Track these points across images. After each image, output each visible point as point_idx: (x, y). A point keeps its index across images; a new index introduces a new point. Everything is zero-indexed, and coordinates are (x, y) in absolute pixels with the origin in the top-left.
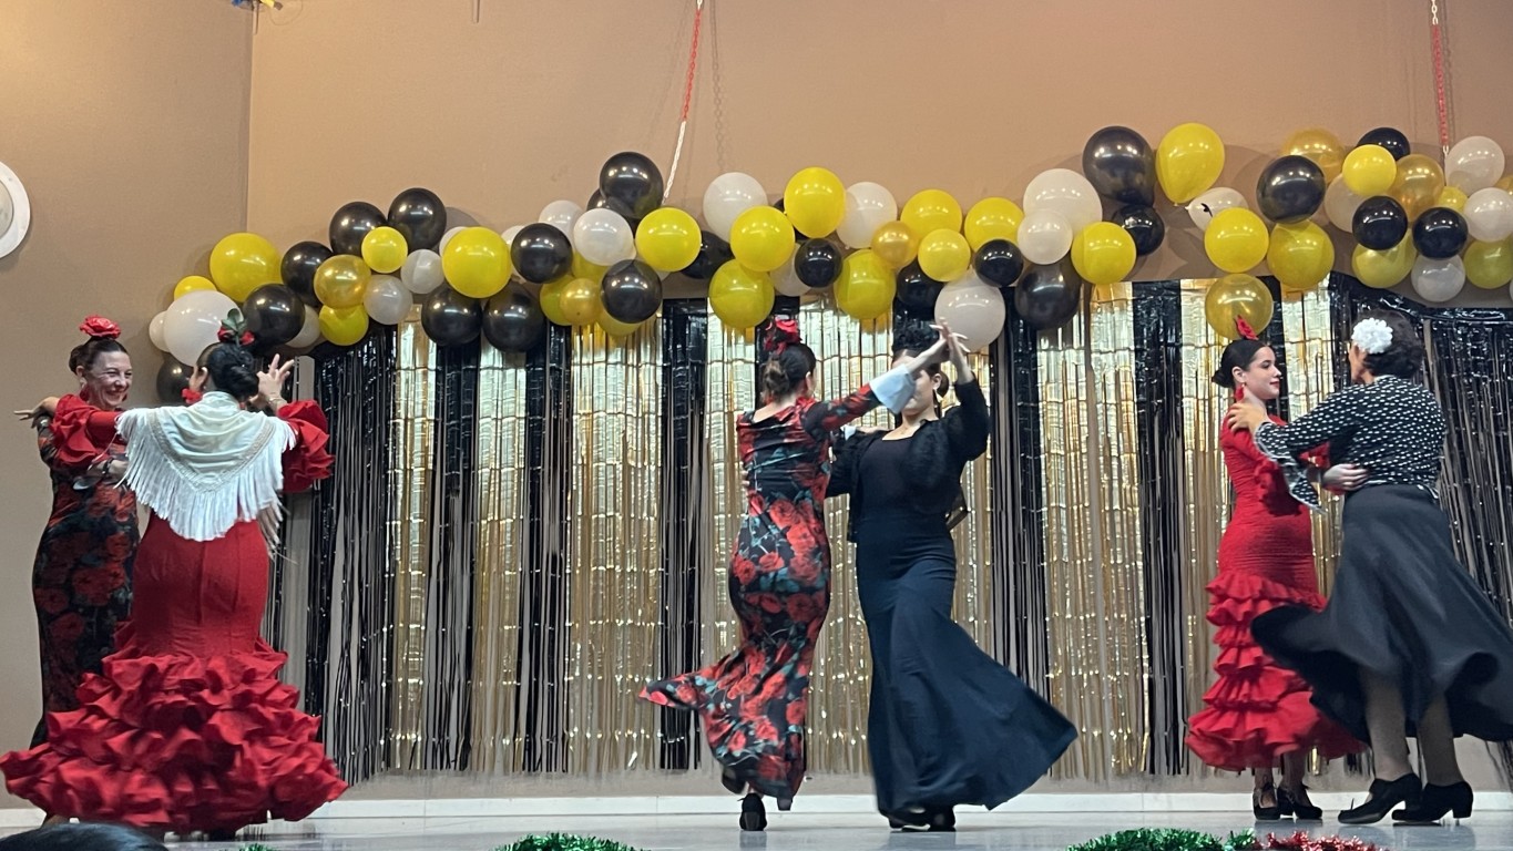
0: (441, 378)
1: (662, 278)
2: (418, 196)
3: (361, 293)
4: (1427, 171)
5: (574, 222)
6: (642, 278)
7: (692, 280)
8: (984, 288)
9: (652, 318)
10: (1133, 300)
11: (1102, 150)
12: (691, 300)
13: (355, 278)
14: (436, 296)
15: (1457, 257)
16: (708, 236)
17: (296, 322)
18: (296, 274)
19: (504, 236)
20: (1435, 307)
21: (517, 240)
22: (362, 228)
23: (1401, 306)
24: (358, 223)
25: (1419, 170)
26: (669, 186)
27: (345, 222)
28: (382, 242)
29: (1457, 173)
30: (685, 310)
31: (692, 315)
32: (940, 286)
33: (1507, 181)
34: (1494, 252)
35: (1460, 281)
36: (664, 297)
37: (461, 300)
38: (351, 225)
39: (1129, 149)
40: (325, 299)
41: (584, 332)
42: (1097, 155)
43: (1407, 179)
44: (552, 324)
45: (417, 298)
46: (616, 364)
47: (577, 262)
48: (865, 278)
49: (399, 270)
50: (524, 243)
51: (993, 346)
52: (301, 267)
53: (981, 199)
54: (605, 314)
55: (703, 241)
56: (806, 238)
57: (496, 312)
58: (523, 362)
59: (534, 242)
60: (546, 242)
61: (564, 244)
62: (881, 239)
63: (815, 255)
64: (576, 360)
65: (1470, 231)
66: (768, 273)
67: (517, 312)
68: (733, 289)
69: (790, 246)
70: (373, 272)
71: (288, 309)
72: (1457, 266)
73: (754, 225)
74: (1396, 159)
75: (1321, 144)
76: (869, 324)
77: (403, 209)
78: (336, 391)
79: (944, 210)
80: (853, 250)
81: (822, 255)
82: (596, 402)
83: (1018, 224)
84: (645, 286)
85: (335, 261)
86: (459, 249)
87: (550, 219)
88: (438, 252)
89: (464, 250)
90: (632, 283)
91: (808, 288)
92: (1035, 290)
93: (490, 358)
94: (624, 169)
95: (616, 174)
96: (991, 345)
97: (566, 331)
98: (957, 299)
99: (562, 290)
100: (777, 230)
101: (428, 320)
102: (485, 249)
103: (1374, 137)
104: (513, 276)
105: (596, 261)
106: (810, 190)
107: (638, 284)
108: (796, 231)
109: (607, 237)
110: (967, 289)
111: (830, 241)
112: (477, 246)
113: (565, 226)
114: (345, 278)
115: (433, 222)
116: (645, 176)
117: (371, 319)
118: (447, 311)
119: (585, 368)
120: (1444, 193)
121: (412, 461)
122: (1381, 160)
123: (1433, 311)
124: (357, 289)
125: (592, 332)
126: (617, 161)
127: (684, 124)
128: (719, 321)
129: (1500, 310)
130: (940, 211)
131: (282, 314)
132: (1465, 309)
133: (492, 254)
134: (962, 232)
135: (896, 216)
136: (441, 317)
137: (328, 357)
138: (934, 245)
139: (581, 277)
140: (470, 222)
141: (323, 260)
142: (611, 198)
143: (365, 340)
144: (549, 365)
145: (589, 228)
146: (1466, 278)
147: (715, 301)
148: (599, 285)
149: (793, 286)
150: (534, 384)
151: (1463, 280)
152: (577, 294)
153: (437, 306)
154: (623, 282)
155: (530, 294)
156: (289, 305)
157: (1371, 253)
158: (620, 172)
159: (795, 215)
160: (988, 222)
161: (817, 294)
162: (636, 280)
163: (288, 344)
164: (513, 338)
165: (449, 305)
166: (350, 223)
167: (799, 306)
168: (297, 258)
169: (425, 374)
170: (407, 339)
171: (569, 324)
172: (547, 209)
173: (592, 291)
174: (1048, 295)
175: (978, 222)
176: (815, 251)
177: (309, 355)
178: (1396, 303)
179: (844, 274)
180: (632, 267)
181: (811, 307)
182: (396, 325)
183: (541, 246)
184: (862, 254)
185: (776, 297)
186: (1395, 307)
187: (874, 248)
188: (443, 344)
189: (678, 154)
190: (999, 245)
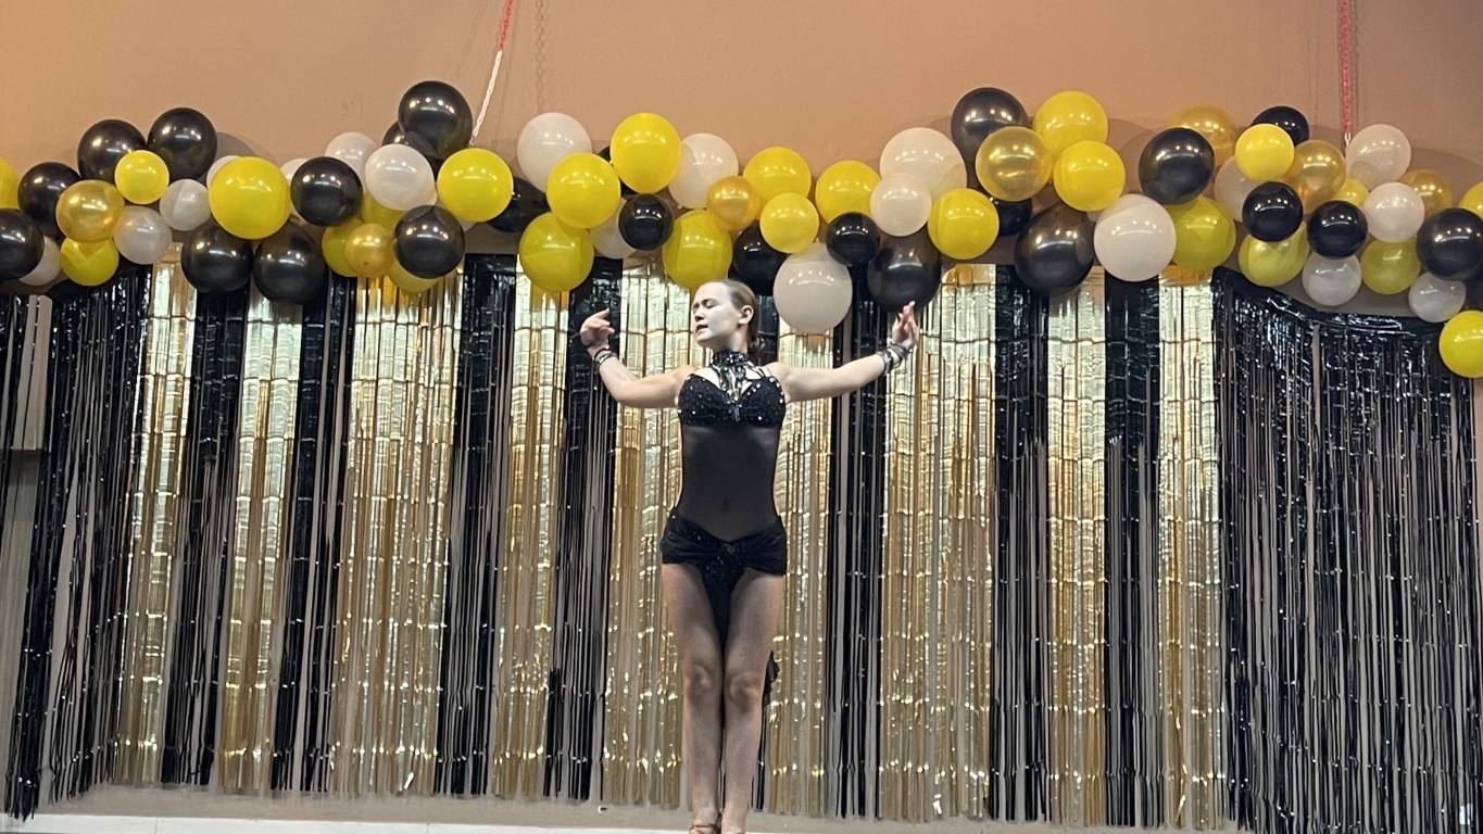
0: (200, 330)
1: (465, 230)
2: (184, 117)
3: (112, 225)
4: (1328, 159)
5: (366, 158)
6: (442, 228)
7: (499, 233)
8: (831, 263)
9: (450, 275)
10: (997, 285)
11: (974, 114)
12: (499, 256)
13: (105, 208)
14: (200, 234)
15: (1354, 257)
16: (521, 184)
17: (32, 256)
18: (34, 199)
19: (283, 169)
20: (1327, 311)
21: (299, 174)
22: (118, 151)
23: (1289, 308)
24: (112, 144)
25: (1320, 157)
26: (479, 124)
27: (97, 142)
28: (139, 169)
29: (1361, 164)
30: (490, 267)
31: (498, 274)
32: (782, 257)
33: (1413, 176)
34: (1394, 255)
35: (1355, 283)
36: (466, 251)
37: (228, 239)
38: (104, 145)
39: (1004, 114)
40: (68, 230)
41: (372, 285)
42: (968, 119)
43: (1305, 166)
44: (335, 274)
45: (177, 235)
46: (408, 324)
47: (367, 204)
48: (698, 240)
49: (159, 201)
50: (306, 179)
51: (839, 329)
52: (42, 190)
53: (834, 162)
54: (397, 264)
55: (515, 190)
56: (633, 193)
57: (269, 256)
58: (300, 317)
59: (321, 179)
60: (333, 178)
61: (353, 182)
62: (718, 196)
63: (643, 213)
64: (360, 317)
65: (1370, 231)
66: (588, 230)
67: (294, 259)
68: (546, 246)
69: (616, 201)
70: (127, 202)
71: (23, 239)
72: (1353, 266)
73: (575, 174)
74: (1295, 144)
75: (1213, 121)
77: (166, 131)
78: (75, 337)
79: (792, 171)
80: (685, 210)
81: (650, 213)
82: (381, 366)
83: (873, 189)
84: (446, 236)
85: (81, 187)
86: (230, 181)
87: (338, 153)
88: (204, 183)
89: (235, 182)
90: (429, 232)
91: (634, 250)
92: (891, 267)
93: (261, 310)
94: (428, 100)
95: (419, 106)
96: (836, 329)
97: (353, 282)
98: (800, 275)
99: (354, 238)
100: (601, 181)
101: (189, 259)
102: (261, 183)
103: (1272, 116)
104: (291, 215)
105: (389, 203)
106: (641, 138)
107: (438, 234)
108: (623, 186)
109: (404, 178)
110: (813, 263)
111: (660, 198)
112: (251, 179)
113: (357, 161)
114: (93, 207)
115: (200, 148)
116: (452, 110)
117: (122, 258)
118: (212, 252)
119: (370, 327)
120: (1344, 186)
121: (161, 424)
122: (1277, 142)
123: (1324, 316)
124: (107, 221)
125: (381, 286)
126: (420, 90)
127: (499, 54)
128: (529, 282)
129: (1398, 319)
130: (788, 171)
131: (16, 244)
132: (1359, 316)
133: (269, 189)
134: (812, 197)
135: (736, 172)
136: (205, 260)
137: (70, 299)
138: (779, 211)
139: (374, 221)
140: (243, 150)
141: (68, 185)
142: (412, 133)
143: (114, 280)
144: (329, 321)
145: (383, 166)
146: (1363, 282)
147: (525, 257)
148: (391, 233)
149: (616, 247)
150: (311, 343)
151: (1360, 283)
152: (365, 242)
153: (200, 246)
154: (420, 230)
155: (311, 239)
156: (25, 234)
157: (1260, 246)
158: (423, 103)
159: (623, 166)
160: (842, 190)
161: (643, 258)
162: (436, 229)
163: (21, 279)
164: (290, 286)
165: (214, 246)
166: (103, 143)
167: (621, 269)
168: (39, 180)
169: (182, 324)
170: (162, 283)
171: (353, 275)
172: (333, 142)
173: (383, 239)
174: (903, 274)
175: (831, 188)
176: (643, 208)
177: (46, 294)
178: (1285, 305)
179: (674, 234)
180: (431, 214)
181: (635, 272)
182: (151, 266)
183: (327, 183)
184: (696, 214)
185: (596, 259)
186: (1283, 309)
187: (710, 207)
188: (205, 291)
189: (491, 88)
190: (853, 219)
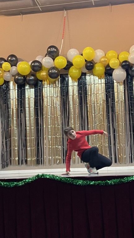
0: (18, 91)
1: (60, 70)
2: (12, 56)
5: (42, 60)
6: (56, 70)
7: (65, 70)
8: (122, 70)
9: (58, 78)
12: (65, 74)
13: (1, 72)
14: (17, 75)
16: (68, 62)
19: (29, 63)
22: (2, 63)
26: (60, 52)
28: (6, 65)
30: (64, 76)
31: (66, 77)
32: (114, 69)
36: (60, 74)
37: (21, 76)
41: (45, 81)
44: (39, 80)
45: (13, 76)
46: (51, 87)
47: (43, 67)
48: (99, 68)
49: (9, 70)
50: (33, 64)
51: (124, 81)
53: (122, 52)
54: (49, 77)
56: (87, 61)
57: (28, 78)
58: (34, 87)
61: (41, 64)
62: (102, 60)
66: (80, 68)
67: (32, 78)
68: (73, 72)
69: (84, 62)
70: (5, 71)
73: (77, 59)
76: (100, 78)
77: (10, 58)
80: (96, 63)
82: (48, 94)
83: (128, 55)
84: (56, 72)
86: (20, 66)
88: (16, 67)
89: (22, 66)
90: (54, 71)
91: (88, 71)
92: (133, 69)
93: (27, 87)
95: (50, 50)
97: (41, 81)
98: (117, 72)
99: (41, 73)
100: (82, 60)
101: (15, 80)
104: (31, 71)
105: (47, 67)
106: (88, 51)
108: (85, 60)
109: (49, 62)
110: (119, 70)
111: (92, 61)
112: (24, 65)
115: (15, 61)
116: (56, 50)
117: (5, 80)
118: (19, 78)
119: (45, 88)
121: (13, 107)
124: (2, 74)
125: (47, 81)
126: (50, 47)
128: (71, 78)
130: (113, 54)
133: (27, 66)
134: (118, 59)
135: (104, 56)
136: (18, 79)
138: (112, 61)
139: (44, 70)
140: (22, 61)
142: (49, 55)
143: (4, 84)
144: (38, 88)
145: (45, 61)
147: (70, 74)
149: (85, 71)
150: (36, 92)
152: (43, 74)
153: (17, 77)
154: (52, 71)
155: (34, 74)
159: (85, 56)
160: (123, 57)
161: (90, 72)
164: (32, 82)
165: (19, 77)
167: (86, 74)
170: (11, 84)
171: (42, 79)
172: (37, 58)
173: (46, 73)
175: (121, 56)
176: (89, 63)
179: (95, 67)
180: (54, 68)
181: (88, 75)
183: (36, 65)
184: (98, 63)
185: (82, 73)
187: (100, 62)
188: (18, 84)
189: (62, 45)
190: (125, 61)
